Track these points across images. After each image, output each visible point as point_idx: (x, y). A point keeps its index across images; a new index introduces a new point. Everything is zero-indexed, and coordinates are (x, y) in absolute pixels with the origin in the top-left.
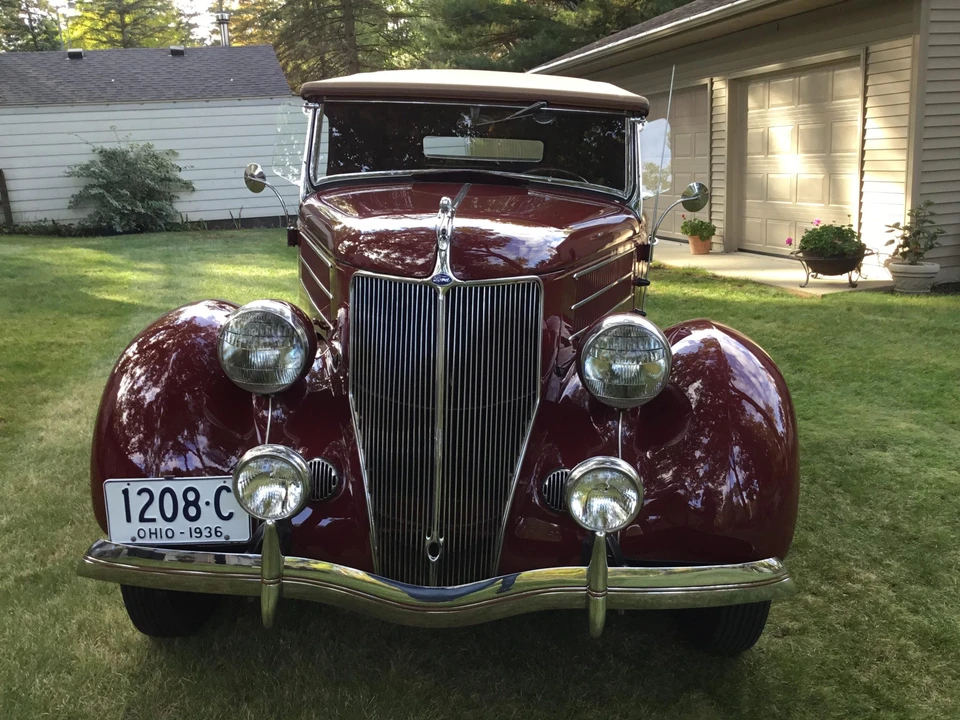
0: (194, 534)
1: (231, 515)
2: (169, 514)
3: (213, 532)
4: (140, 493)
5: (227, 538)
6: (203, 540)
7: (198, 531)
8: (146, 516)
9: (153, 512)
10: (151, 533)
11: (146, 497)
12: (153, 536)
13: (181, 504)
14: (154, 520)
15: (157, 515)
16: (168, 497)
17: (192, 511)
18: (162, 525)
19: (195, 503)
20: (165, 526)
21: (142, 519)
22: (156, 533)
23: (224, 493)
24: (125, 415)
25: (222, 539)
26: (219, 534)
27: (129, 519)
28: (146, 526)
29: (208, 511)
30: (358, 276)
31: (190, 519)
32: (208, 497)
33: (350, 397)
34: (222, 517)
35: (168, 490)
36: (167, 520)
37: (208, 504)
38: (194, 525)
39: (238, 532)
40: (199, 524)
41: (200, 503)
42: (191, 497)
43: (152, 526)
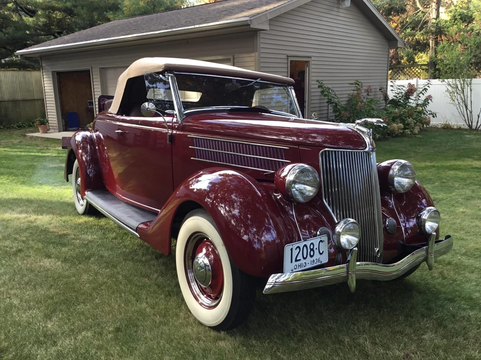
0: (312, 263)
1: (323, 252)
2: (305, 257)
3: (317, 261)
4: (296, 249)
6: (315, 265)
7: (313, 261)
9: (300, 257)
11: (298, 249)
13: (309, 251)
14: (300, 260)
15: (301, 258)
16: (305, 249)
17: (312, 253)
18: (303, 261)
19: (312, 250)
21: (296, 260)
22: (300, 266)
23: (321, 243)
24: (232, 222)
25: (320, 263)
26: (319, 261)
27: (292, 262)
28: (297, 263)
29: (316, 252)
30: (325, 151)
31: (311, 256)
32: (316, 246)
33: (324, 200)
34: (321, 254)
35: (305, 246)
36: (305, 259)
37: (316, 249)
38: (312, 259)
39: (325, 259)
40: (314, 258)
41: (314, 249)
42: (312, 247)
43: (299, 263)
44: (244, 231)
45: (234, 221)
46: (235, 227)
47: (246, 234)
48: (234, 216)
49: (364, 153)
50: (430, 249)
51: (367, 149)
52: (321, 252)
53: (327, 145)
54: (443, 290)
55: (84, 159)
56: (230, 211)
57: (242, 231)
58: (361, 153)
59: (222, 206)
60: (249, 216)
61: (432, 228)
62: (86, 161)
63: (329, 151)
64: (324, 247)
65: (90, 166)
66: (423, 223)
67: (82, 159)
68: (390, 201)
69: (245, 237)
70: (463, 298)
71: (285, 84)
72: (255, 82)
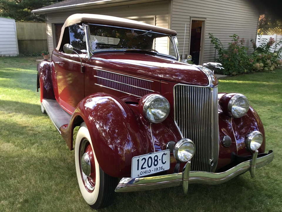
0: (156, 170)
1: (165, 162)
2: (150, 165)
3: (161, 168)
4: (142, 160)
5: (164, 169)
6: (158, 171)
8: (143, 167)
10: (144, 172)
11: (144, 160)
13: (153, 161)
14: (145, 168)
15: (146, 166)
16: (150, 159)
17: (156, 163)
18: (148, 169)
19: (157, 160)
21: (142, 168)
22: (146, 172)
23: (164, 155)
25: (162, 170)
27: (138, 169)
28: (143, 170)
29: (160, 162)
30: (178, 86)
31: (155, 165)
32: (160, 157)
33: (175, 121)
35: (150, 157)
36: (149, 167)
37: (160, 160)
38: (156, 167)
39: (167, 167)
40: (158, 166)
41: (158, 160)
42: (156, 158)
43: (144, 170)
45: (105, 134)
46: (104, 138)
47: (111, 144)
48: (105, 131)
49: (206, 89)
50: (253, 161)
51: (209, 86)
52: (164, 162)
53: (184, 81)
54: (265, 187)
55: (43, 79)
56: (103, 127)
57: (109, 141)
58: (204, 88)
59: (98, 123)
60: (117, 131)
61: (255, 146)
62: (44, 80)
63: (180, 86)
64: (167, 159)
65: (46, 83)
66: (249, 142)
67: (42, 78)
68: (229, 123)
69: (110, 146)
70: (279, 195)
71: (170, 34)
72: (148, 33)
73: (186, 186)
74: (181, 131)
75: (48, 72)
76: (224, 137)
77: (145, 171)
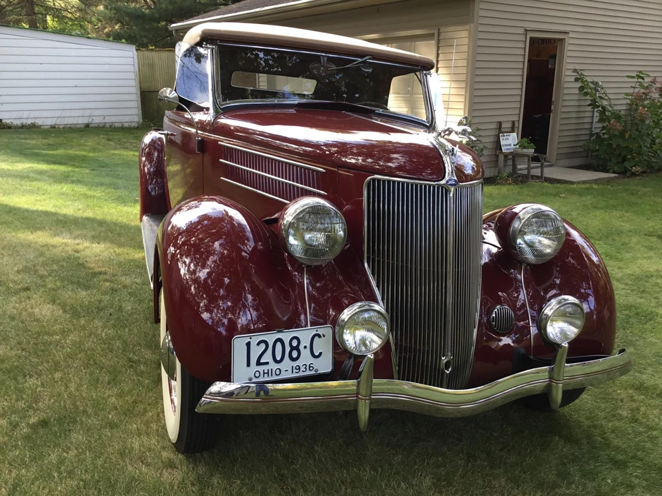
0: (295, 371)
1: (321, 354)
2: (278, 358)
3: (308, 368)
4: (258, 344)
5: (317, 371)
6: (301, 374)
7: (297, 368)
8: (261, 361)
9: (267, 357)
10: (264, 373)
11: (263, 346)
12: (266, 375)
13: (288, 349)
14: (267, 363)
15: (270, 359)
16: (279, 345)
17: (295, 354)
18: (274, 366)
19: (297, 348)
20: (276, 366)
21: (259, 363)
22: (268, 373)
23: (316, 338)
25: (313, 372)
26: (311, 369)
27: (248, 365)
28: (261, 368)
29: (305, 353)
31: (293, 359)
32: (305, 342)
33: (366, 265)
34: (314, 356)
35: (280, 340)
36: (277, 362)
37: (305, 347)
38: (295, 364)
39: (325, 365)
40: (299, 363)
41: (300, 347)
42: (295, 343)
43: (265, 368)
44: (205, 305)
45: (195, 287)
46: (194, 296)
47: (208, 309)
48: (196, 281)
49: (438, 188)
50: (556, 370)
52: (317, 354)
55: (146, 170)
56: (194, 272)
57: (202, 305)
58: (434, 188)
60: (227, 280)
61: (563, 332)
62: (149, 173)
63: (379, 180)
64: (324, 346)
65: (152, 180)
66: (544, 322)
67: (144, 170)
69: (205, 316)
72: (361, 62)
73: (364, 413)
74: (378, 286)
75: (158, 156)
76: (494, 308)
77: (266, 371)
